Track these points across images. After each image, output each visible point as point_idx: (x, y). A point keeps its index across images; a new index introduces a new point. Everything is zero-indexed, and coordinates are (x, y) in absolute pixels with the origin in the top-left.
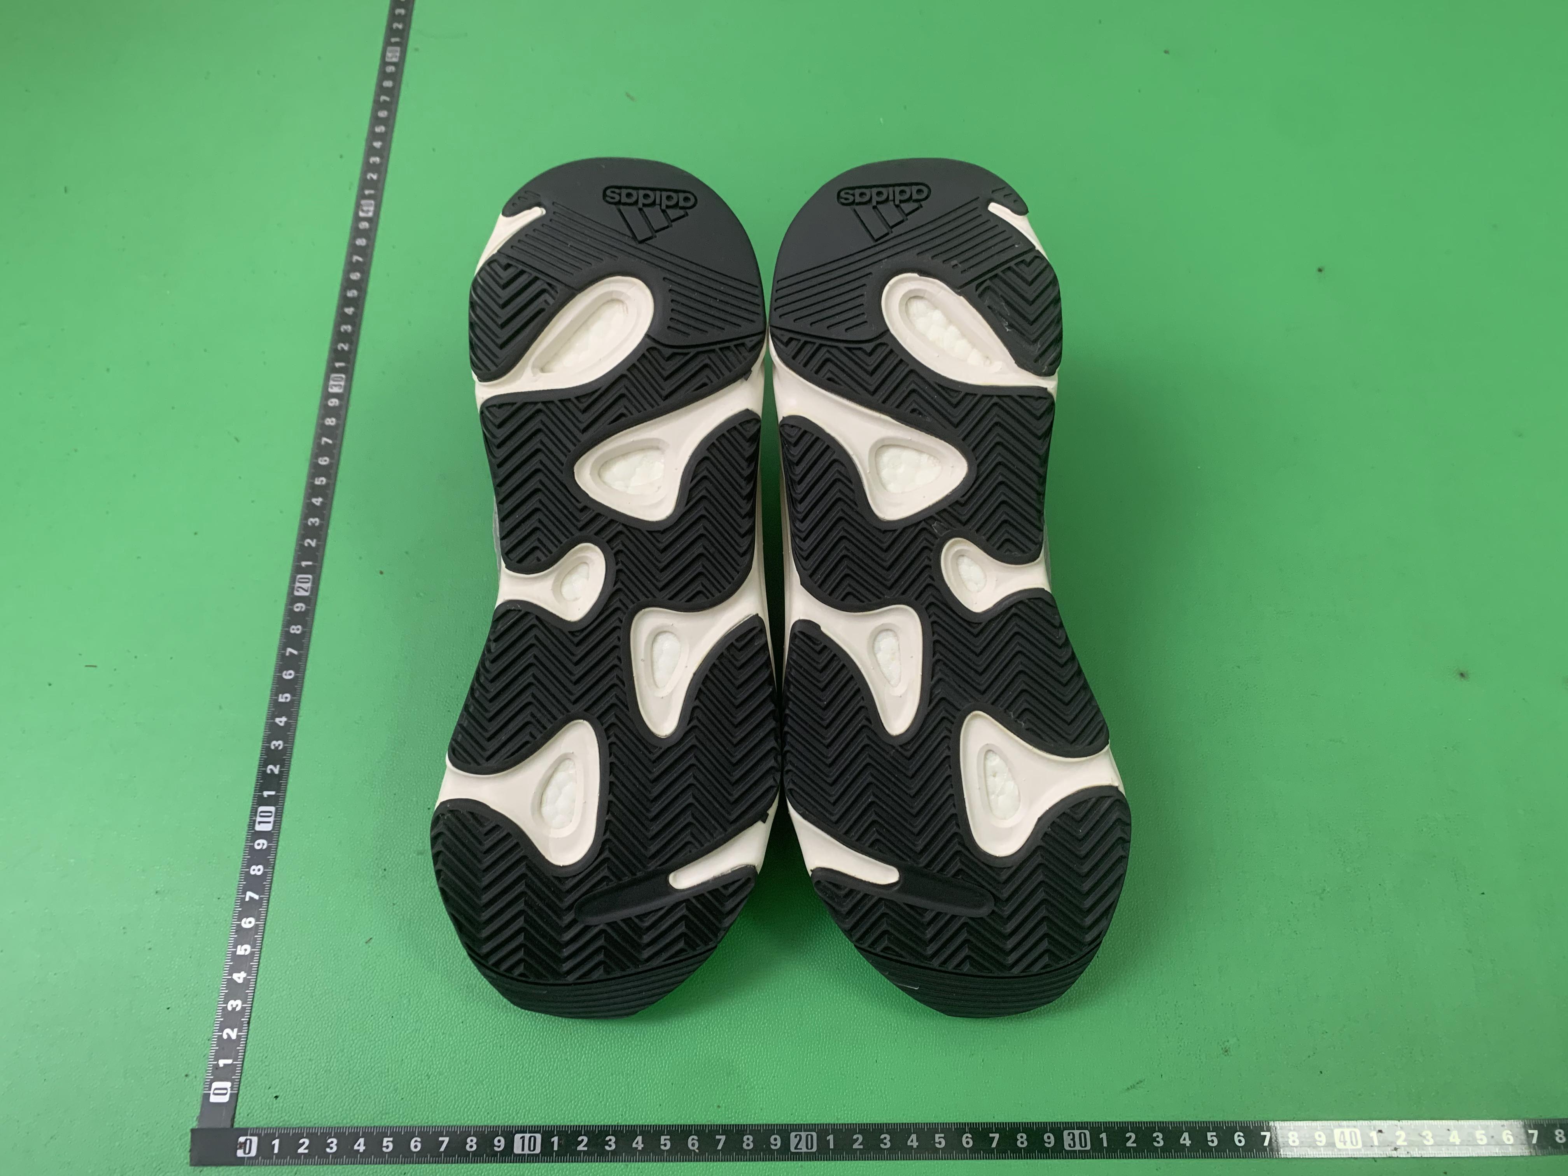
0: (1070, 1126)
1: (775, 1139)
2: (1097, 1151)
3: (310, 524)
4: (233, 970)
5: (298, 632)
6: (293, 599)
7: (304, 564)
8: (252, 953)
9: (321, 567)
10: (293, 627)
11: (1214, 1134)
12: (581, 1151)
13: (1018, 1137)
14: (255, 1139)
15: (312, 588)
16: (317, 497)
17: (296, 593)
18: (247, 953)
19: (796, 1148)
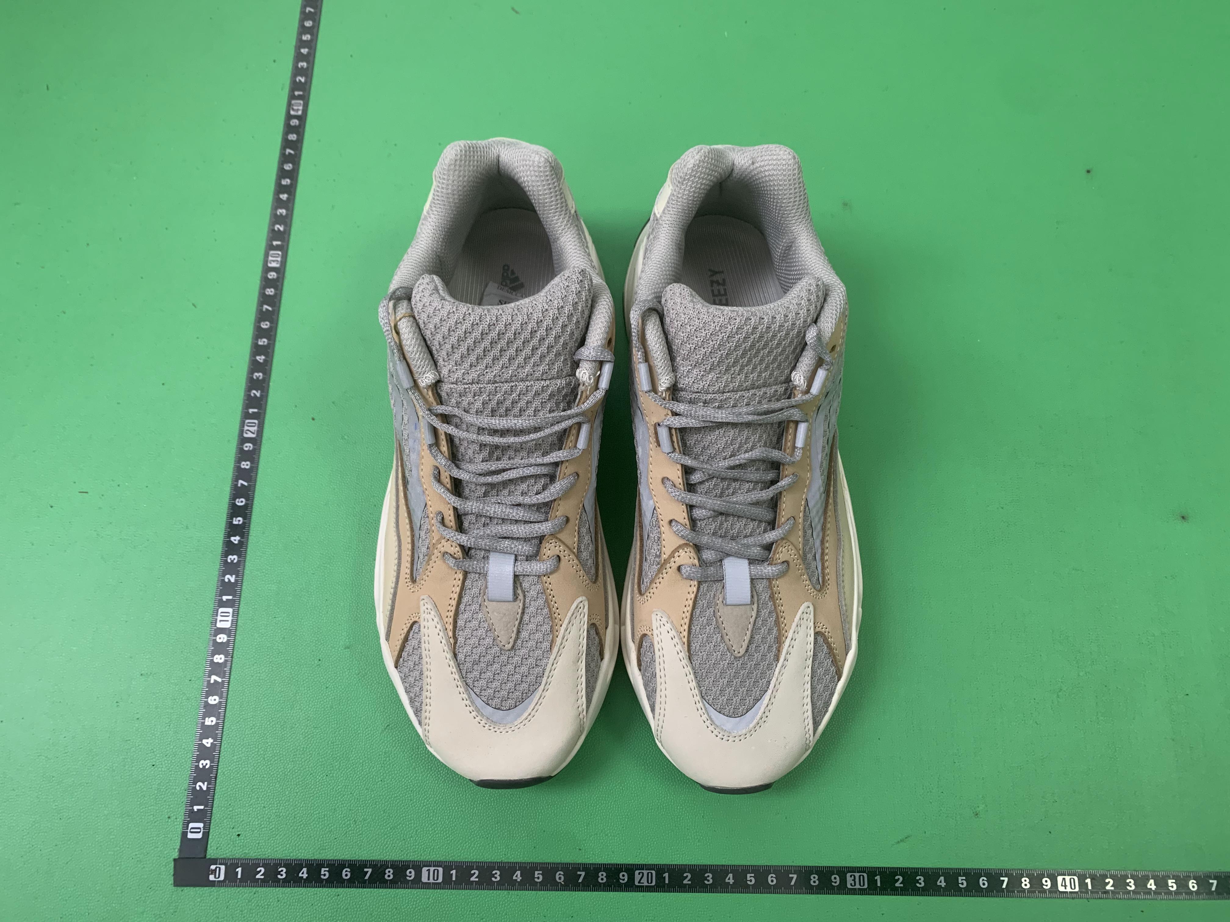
0: (853, 870)
1: (623, 876)
2: (872, 889)
3: (255, 377)
4: (203, 736)
5: (247, 467)
6: (243, 440)
7: (251, 411)
8: (217, 724)
9: (265, 413)
10: (243, 463)
11: (964, 878)
12: (473, 881)
13: (812, 877)
14: (223, 868)
15: (258, 431)
16: (260, 355)
17: (245, 435)
18: (213, 723)
19: (639, 882)
